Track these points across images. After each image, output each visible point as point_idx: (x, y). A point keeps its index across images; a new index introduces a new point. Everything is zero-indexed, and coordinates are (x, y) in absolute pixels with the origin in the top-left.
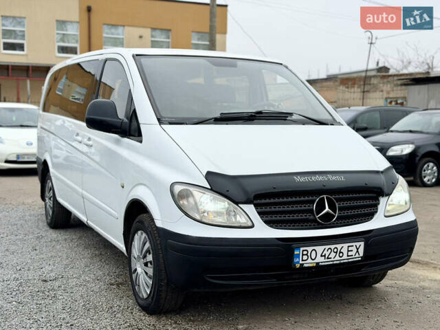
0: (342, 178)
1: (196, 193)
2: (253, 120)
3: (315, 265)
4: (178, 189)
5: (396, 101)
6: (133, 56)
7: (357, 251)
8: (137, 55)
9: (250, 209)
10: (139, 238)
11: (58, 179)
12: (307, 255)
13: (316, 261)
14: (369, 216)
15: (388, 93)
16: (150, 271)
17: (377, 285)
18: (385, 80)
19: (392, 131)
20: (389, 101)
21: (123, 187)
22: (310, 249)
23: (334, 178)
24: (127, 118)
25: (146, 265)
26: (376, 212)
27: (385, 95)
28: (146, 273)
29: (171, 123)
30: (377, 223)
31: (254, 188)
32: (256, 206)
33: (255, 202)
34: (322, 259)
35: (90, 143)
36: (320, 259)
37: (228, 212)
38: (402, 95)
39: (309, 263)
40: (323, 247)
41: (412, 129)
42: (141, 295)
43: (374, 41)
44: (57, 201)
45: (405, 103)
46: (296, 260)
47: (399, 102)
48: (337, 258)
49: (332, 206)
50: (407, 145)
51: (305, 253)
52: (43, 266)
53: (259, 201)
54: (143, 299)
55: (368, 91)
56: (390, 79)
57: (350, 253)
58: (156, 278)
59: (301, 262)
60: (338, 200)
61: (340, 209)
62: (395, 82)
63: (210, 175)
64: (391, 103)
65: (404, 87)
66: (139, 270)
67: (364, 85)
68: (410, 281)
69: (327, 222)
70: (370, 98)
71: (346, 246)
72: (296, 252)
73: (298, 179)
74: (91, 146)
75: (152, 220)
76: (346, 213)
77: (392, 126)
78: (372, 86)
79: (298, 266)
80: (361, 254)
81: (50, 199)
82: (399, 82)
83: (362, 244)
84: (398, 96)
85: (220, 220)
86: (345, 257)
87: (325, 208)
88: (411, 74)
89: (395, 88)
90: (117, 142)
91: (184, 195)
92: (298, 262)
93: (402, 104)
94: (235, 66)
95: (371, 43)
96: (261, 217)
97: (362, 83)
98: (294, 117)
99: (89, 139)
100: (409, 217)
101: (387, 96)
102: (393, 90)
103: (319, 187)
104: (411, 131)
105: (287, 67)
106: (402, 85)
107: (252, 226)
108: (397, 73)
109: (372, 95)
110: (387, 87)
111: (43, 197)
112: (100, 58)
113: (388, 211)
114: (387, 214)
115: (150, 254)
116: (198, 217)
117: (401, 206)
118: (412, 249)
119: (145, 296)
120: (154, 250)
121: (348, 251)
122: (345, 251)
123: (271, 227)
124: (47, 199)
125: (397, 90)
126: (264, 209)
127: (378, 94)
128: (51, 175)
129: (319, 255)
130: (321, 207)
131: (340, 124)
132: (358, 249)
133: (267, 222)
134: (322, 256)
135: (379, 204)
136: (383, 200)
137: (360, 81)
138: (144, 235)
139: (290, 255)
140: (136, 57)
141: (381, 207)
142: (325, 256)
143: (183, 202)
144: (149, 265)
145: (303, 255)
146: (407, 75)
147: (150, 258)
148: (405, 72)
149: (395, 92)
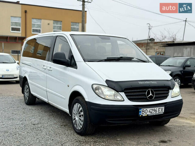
0: (155, 83)
1: (102, 88)
2: (119, 60)
3: (147, 115)
4: (95, 86)
5: (160, 53)
6: (70, 35)
7: (162, 110)
8: (72, 35)
9: (123, 94)
10: (77, 106)
11: (32, 84)
12: (144, 111)
13: (147, 114)
14: (166, 97)
15: (157, 50)
16: (82, 118)
17: (166, 125)
18: (156, 44)
19: (161, 66)
20: (157, 53)
21: (68, 86)
22: (145, 109)
23: (153, 82)
24: (70, 59)
25: (80, 116)
26: (168, 95)
27: (156, 51)
28: (80, 119)
29: (89, 61)
30: (168, 100)
31: (124, 86)
32: (125, 93)
33: (125, 91)
34: (149, 113)
35: (51, 69)
36: (148, 113)
37: (114, 95)
38: (163, 51)
39: (144, 115)
40: (150, 109)
41: (170, 65)
42: (77, 128)
43: (151, 28)
44: (31, 93)
45: (164, 54)
46: (140, 113)
47: (161, 53)
48: (155, 113)
49: (153, 93)
50: (168, 72)
51: (143, 111)
52: (31, 119)
53: (126, 91)
54: (78, 130)
55: (148, 49)
56: (158, 44)
57: (159, 111)
58: (85, 121)
59: (142, 114)
60: (155, 91)
61: (156, 94)
62: (160, 45)
63: (107, 81)
64: (158, 54)
65: (163, 47)
66: (77, 119)
67: (147, 46)
68: (178, 123)
69: (151, 99)
70: (149, 52)
71: (158, 108)
72: (140, 110)
73: (140, 83)
74: (52, 70)
75: (84, 98)
76: (157, 96)
77: (161, 63)
78: (150, 47)
79: (141, 116)
80: (163, 112)
81: (27, 93)
82: (162, 45)
83: (164, 107)
84: (161, 51)
85: (111, 98)
86: (157, 112)
87: (150, 94)
88: (166, 42)
89: (160, 48)
90: (64, 69)
91: (97, 89)
92: (141, 114)
93: (163, 54)
94: (109, 39)
95: (150, 29)
96: (127, 97)
97: (146, 45)
98: (134, 59)
99: (50, 68)
100: (179, 98)
101: (157, 51)
102: (159, 49)
103: (148, 86)
104: (169, 66)
105: (128, 40)
106: (163, 46)
107: (124, 101)
108: (160, 41)
109: (150, 50)
110: (157, 47)
111: (23, 92)
112: (54, 35)
113: (172, 95)
114: (172, 97)
115: (82, 112)
116: (103, 97)
117: (177, 93)
118: (181, 110)
119: (80, 128)
120: (84, 110)
121: (159, 110)
122: (157, 110)
123: (131, 101)
124: (25, 93)
125: (161, 49)
126: (128, 94)
127: (153, 50)
128: (29, 83)
129: (148, 112)
130: (149, 93)
131: (151, 62)
132: (162, 109)
133: (129, 99)
134: (149, 112)
135: (169, 92)
136: (170, 91)
137: (145, 45)
138: (79, 105)
139: (138, 112)
140: (71, 35)
141: (170, 94)
142: (150, 112)
143: (97, 91)
144: (82, 116)
145: (142, 111)
146: (165, 42)
147: (82, 113)
148: (163, 41)
149: (160, 49)
